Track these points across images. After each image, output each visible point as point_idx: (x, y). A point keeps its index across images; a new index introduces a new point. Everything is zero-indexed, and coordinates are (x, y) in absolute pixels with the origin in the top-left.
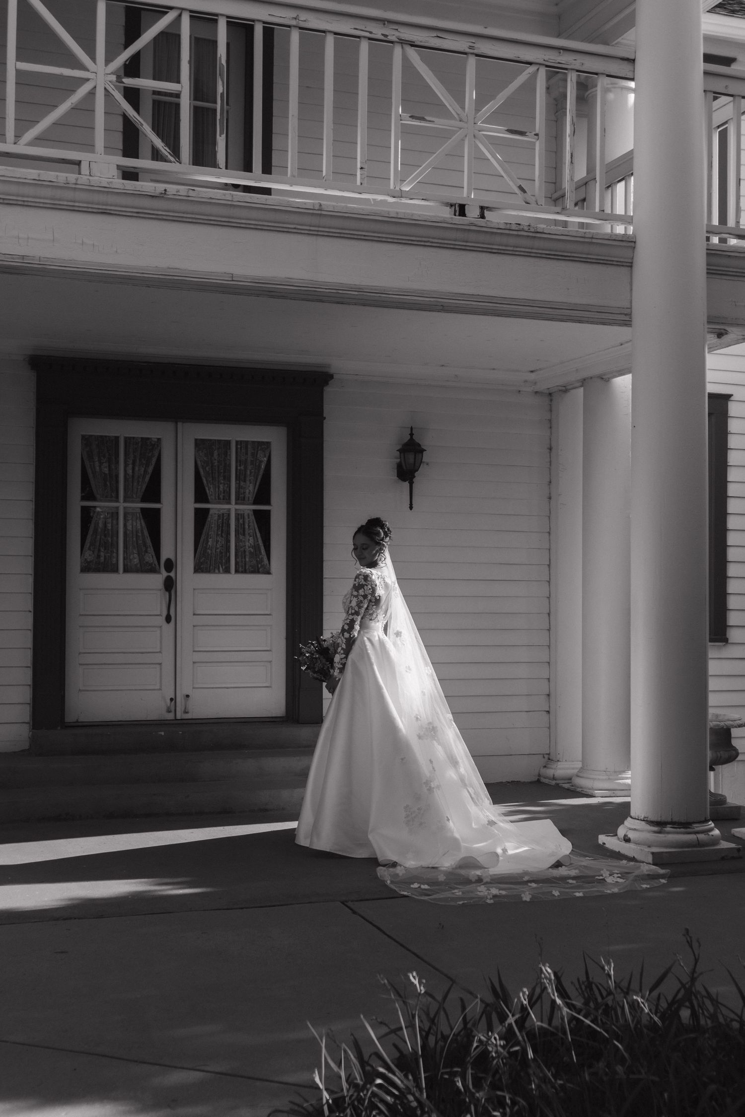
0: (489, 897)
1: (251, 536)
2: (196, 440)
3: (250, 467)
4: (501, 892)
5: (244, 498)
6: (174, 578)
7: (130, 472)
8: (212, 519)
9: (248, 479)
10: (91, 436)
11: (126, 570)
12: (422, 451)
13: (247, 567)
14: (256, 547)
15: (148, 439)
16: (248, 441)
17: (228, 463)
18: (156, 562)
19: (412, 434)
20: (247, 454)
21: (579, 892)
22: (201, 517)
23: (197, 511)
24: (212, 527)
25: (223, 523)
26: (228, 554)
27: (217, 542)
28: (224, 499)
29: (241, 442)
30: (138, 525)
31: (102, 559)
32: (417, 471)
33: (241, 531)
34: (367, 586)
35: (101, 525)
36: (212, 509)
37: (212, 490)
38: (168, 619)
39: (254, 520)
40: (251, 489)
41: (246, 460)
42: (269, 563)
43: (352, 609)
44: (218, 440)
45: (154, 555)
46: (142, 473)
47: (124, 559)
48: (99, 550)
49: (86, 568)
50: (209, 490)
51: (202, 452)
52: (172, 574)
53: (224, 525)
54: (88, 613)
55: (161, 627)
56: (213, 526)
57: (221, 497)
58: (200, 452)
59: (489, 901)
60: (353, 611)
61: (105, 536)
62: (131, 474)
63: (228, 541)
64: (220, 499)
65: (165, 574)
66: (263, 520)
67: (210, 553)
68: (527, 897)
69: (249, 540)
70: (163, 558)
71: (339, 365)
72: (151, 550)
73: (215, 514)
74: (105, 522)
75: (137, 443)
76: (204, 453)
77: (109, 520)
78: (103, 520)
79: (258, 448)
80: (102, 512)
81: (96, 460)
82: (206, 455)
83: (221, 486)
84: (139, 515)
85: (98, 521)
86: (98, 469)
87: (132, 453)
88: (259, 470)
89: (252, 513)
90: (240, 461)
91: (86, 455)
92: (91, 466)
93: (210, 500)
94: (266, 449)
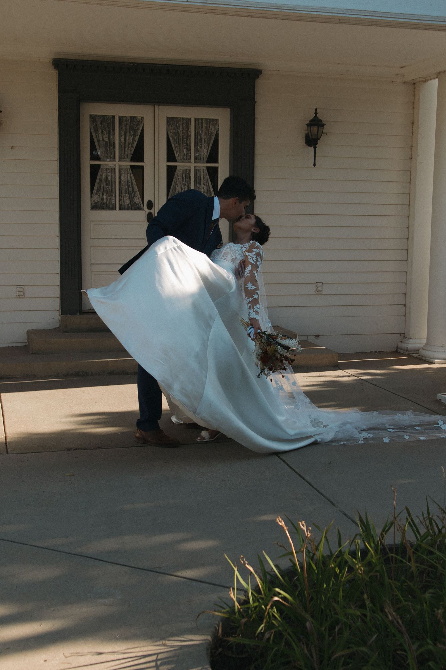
0: (360, 440)
1: (205, 185)
2: (167, 118)
3: (204, 137)
4: (369, 435)
5: (201, 158)
7: (123, 140)
8: (179, 173)
9: (203, 145)
10: (96, 115)
11: (121, 208)
12: (323, 125)
15: (135, 117)
16: (203, 119)
17: (189, 135)
18: (141, 203)
19: (316, 113)
20: (202, 127)
21: (423, 436)
22: (171, 172)
23: (169, 168)
24: (178, 179)
25: (186, 176)
28: (186, 159)
29: (198, 119)
30: (129, 177)
31: (105, 200)
32: (319, 139)
33: (198, 182)
35: (104, 177)
36: (179, 166)
37: (178, 153)
39: (207, 174)
40: (205, 152)
41: (202, 132)
44: (182, 118)
45: (140, 198)
46: (131, 141)
47: (120, 200)
48: (103, 195)
49: (95, 207)
50: (176, 153)
51: (172, 126)
52: (152, 211)
54: (96, 237)
56: (179, 178)
57: (185, 157)
58: (170, 126)
59: (360, 442)
61: (107, 185)
62: (124, 142)
64: (184, 159)
65: (147, 211)
66: (213, 173)
68: (386, 440)
69: (204, 188)
70: (147, 200)
71: (266, 64)
72: (138, 194)
73: (181, 169)
74: (107, 175)
75: (127, 121)
76: (173, 127)
77: (110, 174)
78: (106, 174)
79: (210, 123)
80: (105, 168)
81: (100, 132)
82: (174, 129)
83: (185, 150)
84: (129, 170)
85: (102, 175)
86: (101, 138)
87: (124, 127)
88: (210, 139)
89: (206, 169)
90: (198, 132)
91: (93, 128)
92: (96, 136)
93: (177, 160)
94: (215, 124)
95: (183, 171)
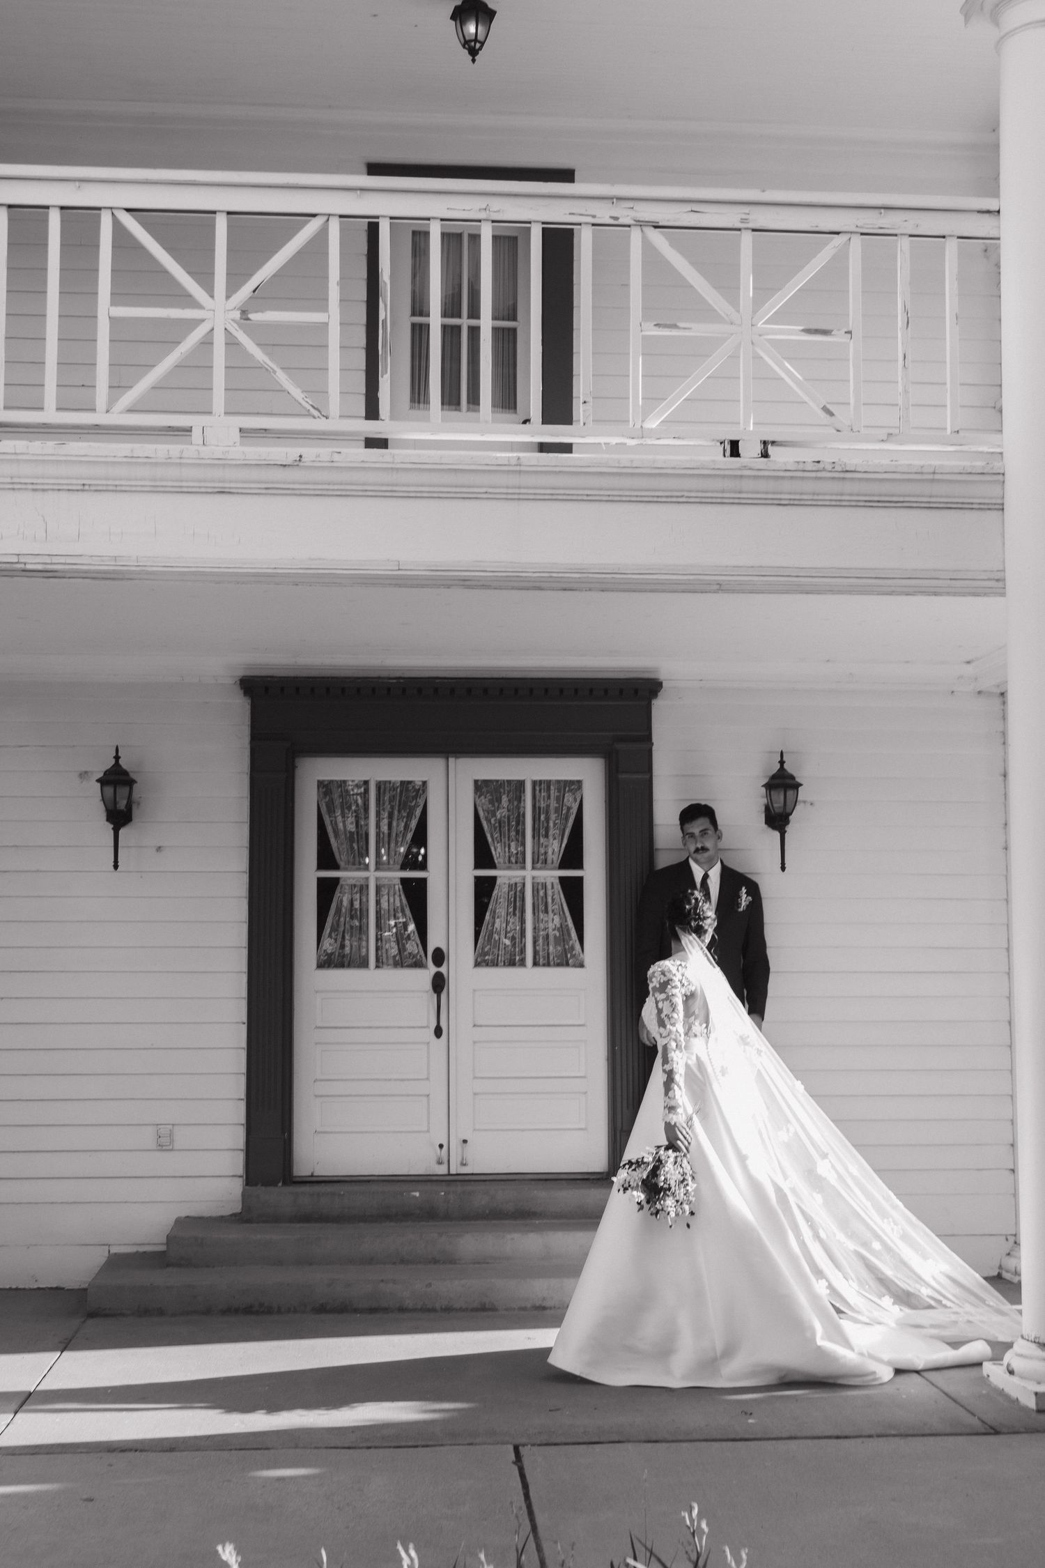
1: (555, 914)
2: (476, 782)
3: (553, 816)
5: (546, 860)
6: (446, 975)
7: (385, 829)
8: (500, 892)
9: (551, 833)
10: (331, 782)
11: (379, 965)
12: (796, 786)
13: (551, 958)
14: (563, 929)
15: (410, 782)
16: (550, 781)
17: (522, 812)
18: (422, 953)
19: (782, 762)
20: (549, 797)
22: (484, 889)
23: (478, 881)
24: (500, 903)
25: (515, 898)
26: (523, 940)
27: (507, 923)
28: (516, 862)
29: (541, 782)
30: (397, 901)
31: (347, 950)
32: (791, 814)
33: (542, 907)
35: (345, 902)
36: (500, 877)
38: (438, 1032)
39: (561, 891)
40: (555, 848)
41: (548, 806)
42: (583, 952)
44: (507, 781)
45: (419, 942)
46: (402, 829)
47: (377, 949)
48: (343, 938)
49: (327, 962)
50: (495, 850)
52: (443, 969)
53: (518, 899)
54: (327, 1025)
56: (501, 900)
57: (513, 860)
58: (483, 797)
61: (352, 918)
62: (387, 831)
63: (523, 921)
64: (512, 863)
65: (433, 969)
66: (573, 891)
67: (497, 938)
69: (553, 920)
70: (430, 950)
71: (672, 671)
72: (415, 936)
73: (505, 884)
74: (352, 899)
75: (394, 789)
76: (487, 799)
77: (358, 896)
78: (350, 896)
79: (564, 790)
80: (347, 885)
81: (338, 813)
82: (491, 802)
83: (513, 845)
84: (398, 887)
85: (343, 898)
86: (341, 826)
87: (387, 803)
88: (567, 819)
89: (558, 881)
90: (540, 808)
91: (324, 806)
92: (331, 822)
93: (497, 865)
94: (576, 790)
95: (510, 886)
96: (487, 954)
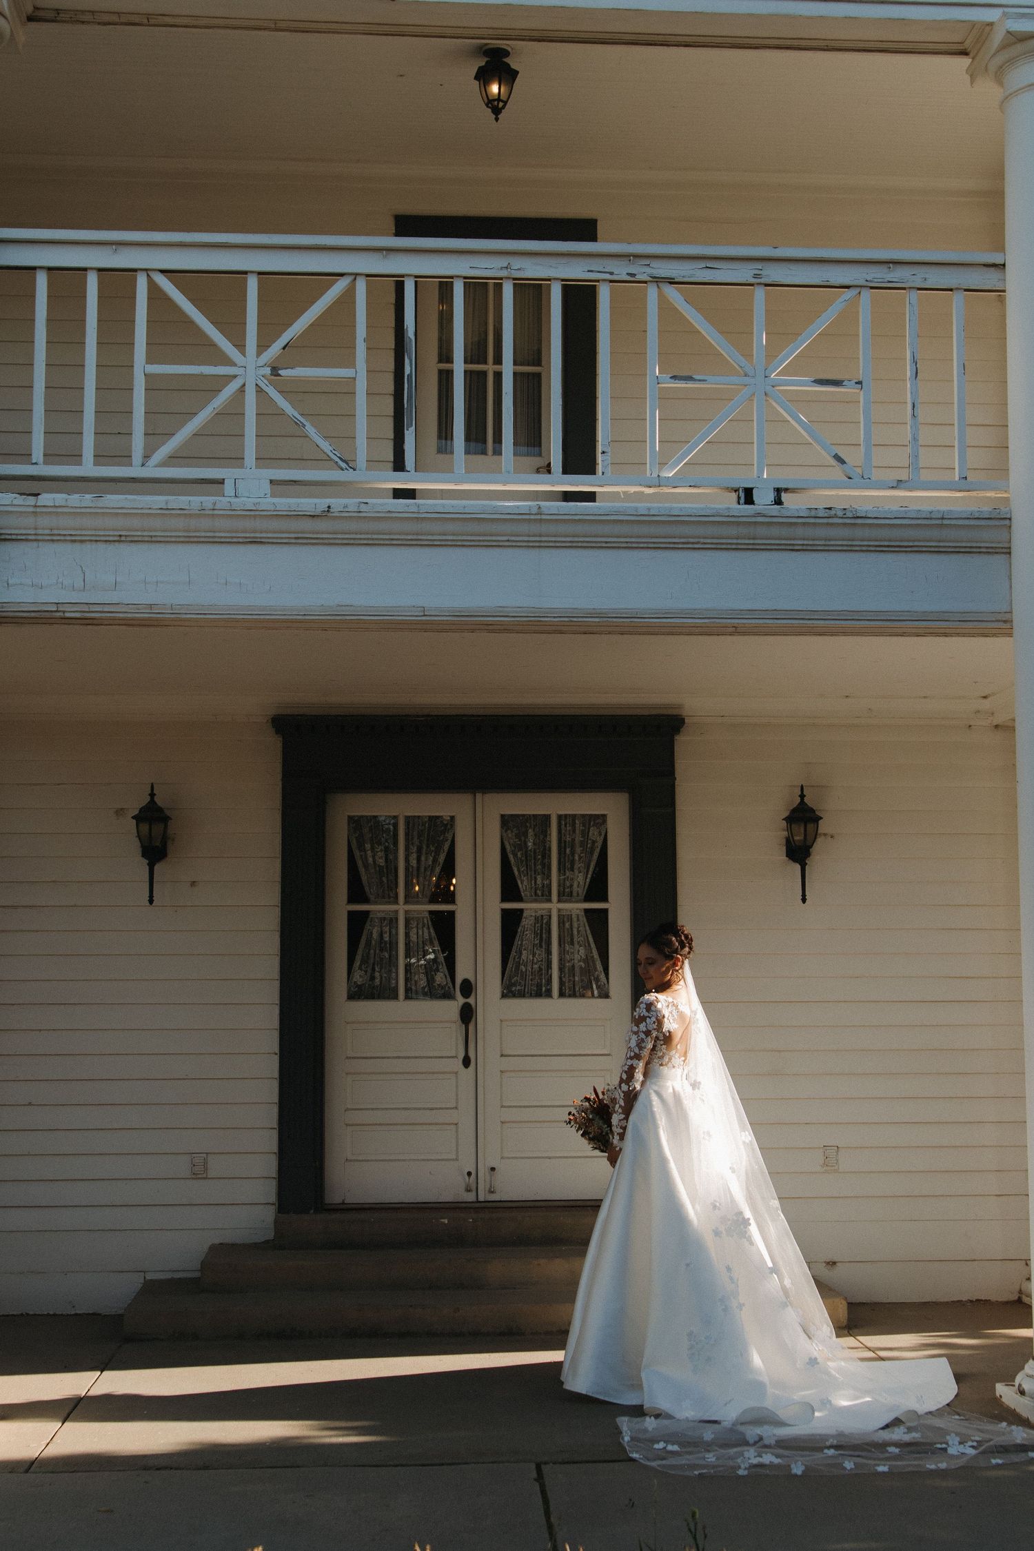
1: (581, 946)
2: (502, 816)
3: (578, 850)
5: (571, 892)
6: (473, 1006)
7: (414, 863)
8: (527, 922)
9: (576, 867)
10: (362, 817)
11: (409, 996)
12: (816, 819)
13: (577, 989)
14: (588, 960)
15: (438, 817)
16: (575, 815)
17: (547, 847)
18: (450, 985)
19: (802, 796)
20: (574, 831)
22: (510, 922)
23: (505, 914)
24: (527, 935)
25: (541, 930)
26: (550, 971)
27: (534, 955)
28: (542, 895)
29: (566, 816)
30: (426, 934)
31: (377, 982)
32: (812, 847)
33: (568, 939)
34: (650, 1018)
35: (375, 935)
36: (527, 909)
37: (525, 883)
38: (466, 1062)
39: (586, 924)
40: (580, 881)
41: (573, 840)
42: (608, 982)
43: (631, 1051)
44: (533, 815)
45: (447, 975)
46: (431, 863)
47: (407, 980)
48: (373, 970)
49: (357, 994)
50: (522, 884)
51: (512, 832)
52: (471, 1000)
53: (544, 931)
54: (357, 1055)
55: (456, 1073)
56: (528, 932)
57: (539, 893)
58: (509, 832)
60: (632, 1054)
61: (382, 950)
62: (415, 865)
63: (549, 952)
64: (538, 896)
65: (461, 1000)
66: (598, 922)
67: (524, 970)
69: (579, 951)
70: (458, 981)
71: (694, 705)
72: (443, 968)
73: (531, 916)
74: (382, 931)
75: (423, 824)
76: (514, 834)
77: (387, 929)
78: (379, 929)
79: (590, 824)
80: (377, 918)
81: (368, 846)
82: (517, 836)
83: (539, 878)
84: (427, 919)
85: (373, 930)
86: (370, 860)
87: (416, 839)
88: (592, 853)
89: (583, 913)
90: (565, 842)
91: (355, 841)
92: (361, 856)
93: (524, 898)
94: (601, 825)
95: (536, 918)
96: (514, 985)
